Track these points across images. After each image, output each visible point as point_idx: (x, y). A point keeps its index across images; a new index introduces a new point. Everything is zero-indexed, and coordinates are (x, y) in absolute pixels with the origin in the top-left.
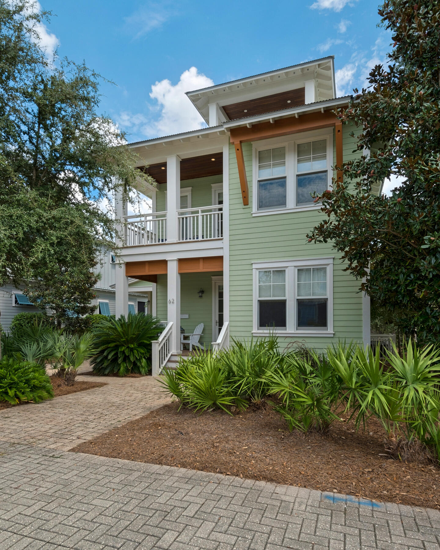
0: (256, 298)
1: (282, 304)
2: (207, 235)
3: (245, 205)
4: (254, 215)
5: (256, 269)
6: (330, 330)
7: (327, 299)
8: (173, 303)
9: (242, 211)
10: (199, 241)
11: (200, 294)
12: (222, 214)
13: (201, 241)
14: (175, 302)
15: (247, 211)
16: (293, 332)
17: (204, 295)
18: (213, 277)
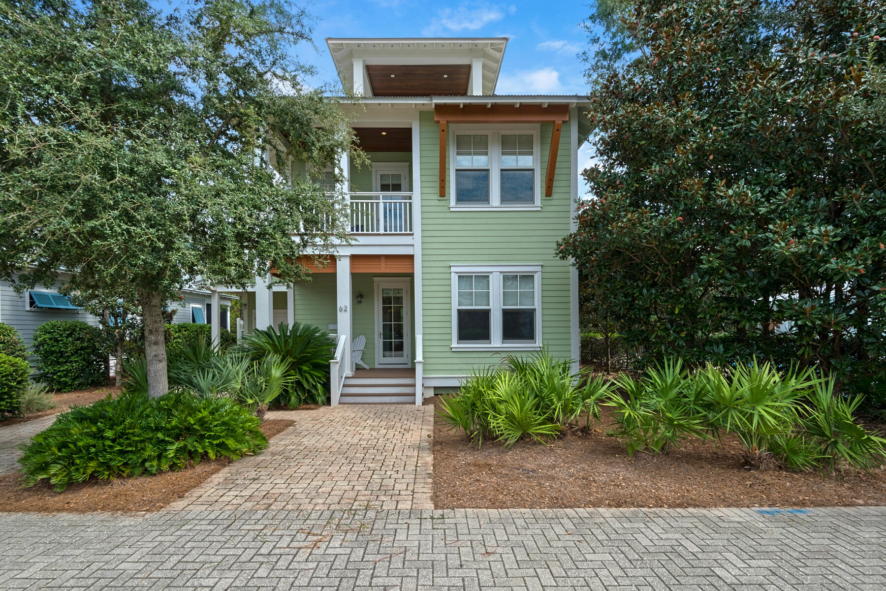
0: (455, 307)
1: (486, 314)
2: (391, 227)
3: (441, 196)
4: (451, 210)
5: (456, 273)
6: (538, 343)
7: (535, 309)
8: (345, 311)
9: (436, 203)
10: (380, 235)
11: (359, 299)
12: (410, 204)
13: (384, 235)
14: (348, 309)
15: (443, 203)
16: (499, 346)
17: (363, 300)
18: (375, 278)
